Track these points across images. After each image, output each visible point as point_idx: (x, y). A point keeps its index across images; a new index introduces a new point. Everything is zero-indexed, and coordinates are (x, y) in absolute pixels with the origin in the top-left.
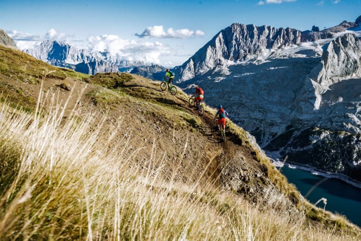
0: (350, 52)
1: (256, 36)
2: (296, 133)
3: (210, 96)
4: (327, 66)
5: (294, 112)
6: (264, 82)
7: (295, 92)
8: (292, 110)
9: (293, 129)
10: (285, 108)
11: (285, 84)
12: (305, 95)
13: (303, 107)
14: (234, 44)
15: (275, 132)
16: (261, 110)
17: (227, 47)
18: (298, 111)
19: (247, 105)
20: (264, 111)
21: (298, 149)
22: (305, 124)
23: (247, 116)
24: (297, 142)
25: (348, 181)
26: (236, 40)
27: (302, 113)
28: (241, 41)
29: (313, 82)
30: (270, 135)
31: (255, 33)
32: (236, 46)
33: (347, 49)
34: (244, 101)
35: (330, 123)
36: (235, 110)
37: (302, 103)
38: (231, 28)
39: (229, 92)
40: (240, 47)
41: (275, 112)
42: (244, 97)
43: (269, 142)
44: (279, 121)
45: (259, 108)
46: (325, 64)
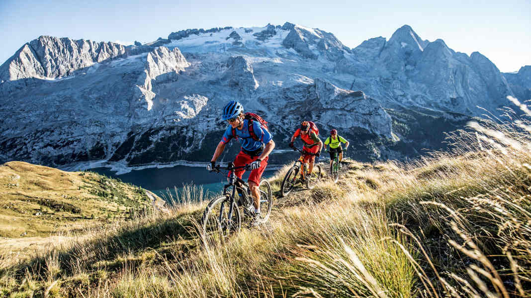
0: (167, 62)
1: (75, 51)
2: (138, 138)
3: (28, 121)
4: (151, 74)
5: (131, 119)
6: (95, 95)
7: (129, 100)
8: (130, 117)
9: (134, 134)
10: (123, 117)
11: (117, 95)
12: (137, 102)
13: (139, 113)
14: (48, 59)
15: (118, 141)
16: (97, 123)
17: (41, 63)
18: (135, 118)
19: (80, 122)
20: (101, 124)
21: (142, 151)
22: (144, 128)
23: (83, 133)
24: (140, 145)
25: (186, 165)
26: (50, 54)
27: (139, 118)
28: (57, 55)
29: (142, 89)
30: (113, 146)
31: (73, 47)
32: (53, 61)
33: (164, 59)
34: (75, 118)
35: (164, 122)
36: (67, 130)
37: (137, 109)
38: (39, 40)
39: (54, 112)
40: (58, 62)
41: (114, 123)
42: (74, 114)
43: (114, 153)
44: (119, 130)
45: (95, 122)
46: (149, 73)
